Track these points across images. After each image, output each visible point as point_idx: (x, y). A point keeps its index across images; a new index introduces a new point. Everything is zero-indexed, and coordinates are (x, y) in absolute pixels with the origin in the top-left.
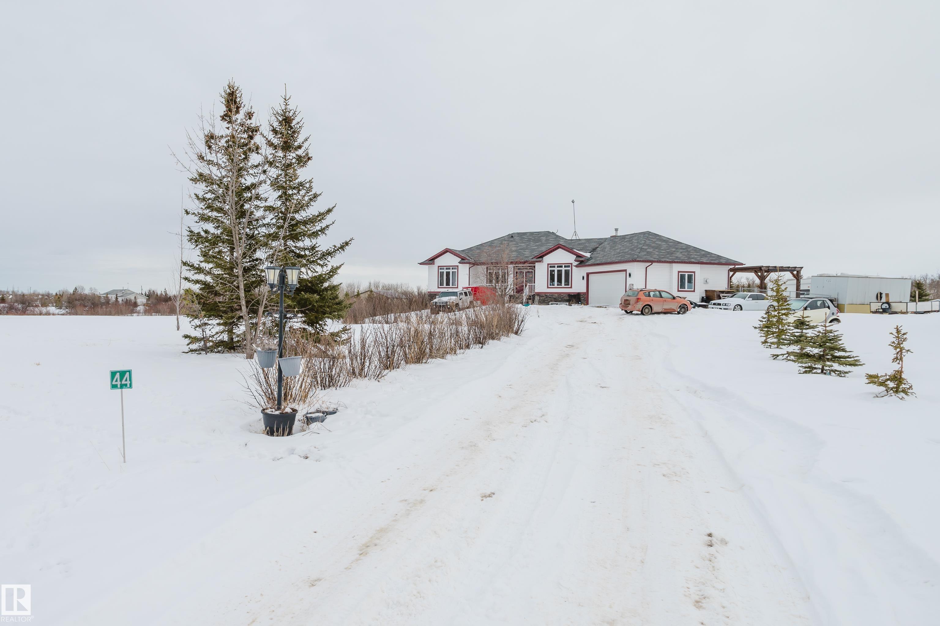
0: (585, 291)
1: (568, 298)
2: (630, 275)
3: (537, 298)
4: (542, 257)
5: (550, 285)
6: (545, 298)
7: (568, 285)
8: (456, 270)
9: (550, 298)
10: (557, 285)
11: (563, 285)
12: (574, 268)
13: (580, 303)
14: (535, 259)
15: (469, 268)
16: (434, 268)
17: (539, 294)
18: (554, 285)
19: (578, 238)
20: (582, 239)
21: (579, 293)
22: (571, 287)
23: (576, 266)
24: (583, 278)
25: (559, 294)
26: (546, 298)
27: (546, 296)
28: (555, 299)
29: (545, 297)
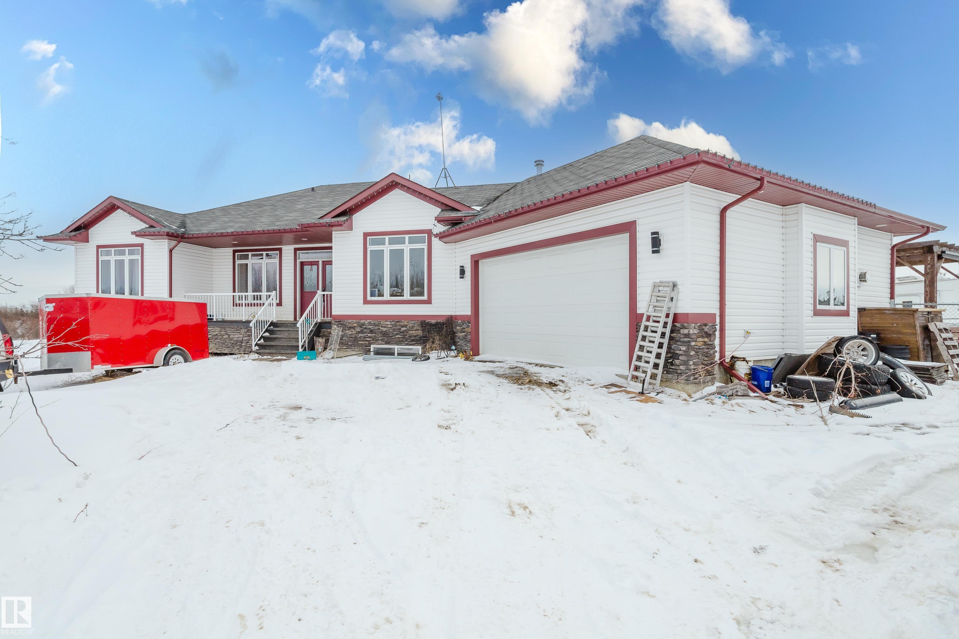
0: (467, 311)
1: (420, 333)
2: (656, 242)
3: (336, 332)
4: (348, 212)
5: (371, 296)
6: (359, 332)
7: (422, 294)
8: (139, 257)
9: (371, 331)
10: (392, 295)
11: (407, 296)
12: (436, 241)
13: (453, 347)
14: (328, 220)
15: (171, 251)
16: (90, 249)
17: (341, 320)
18: (383, 296)
19: (451, 185)
20: (461, 187)
21: (451, 317)
22: (429, 301)
23: (442, 236)
24: (462, 272)
25: (397, 319)
26: (361, 332)
27: (361, 325)
28: (385, 334)
29: (358, 329)
